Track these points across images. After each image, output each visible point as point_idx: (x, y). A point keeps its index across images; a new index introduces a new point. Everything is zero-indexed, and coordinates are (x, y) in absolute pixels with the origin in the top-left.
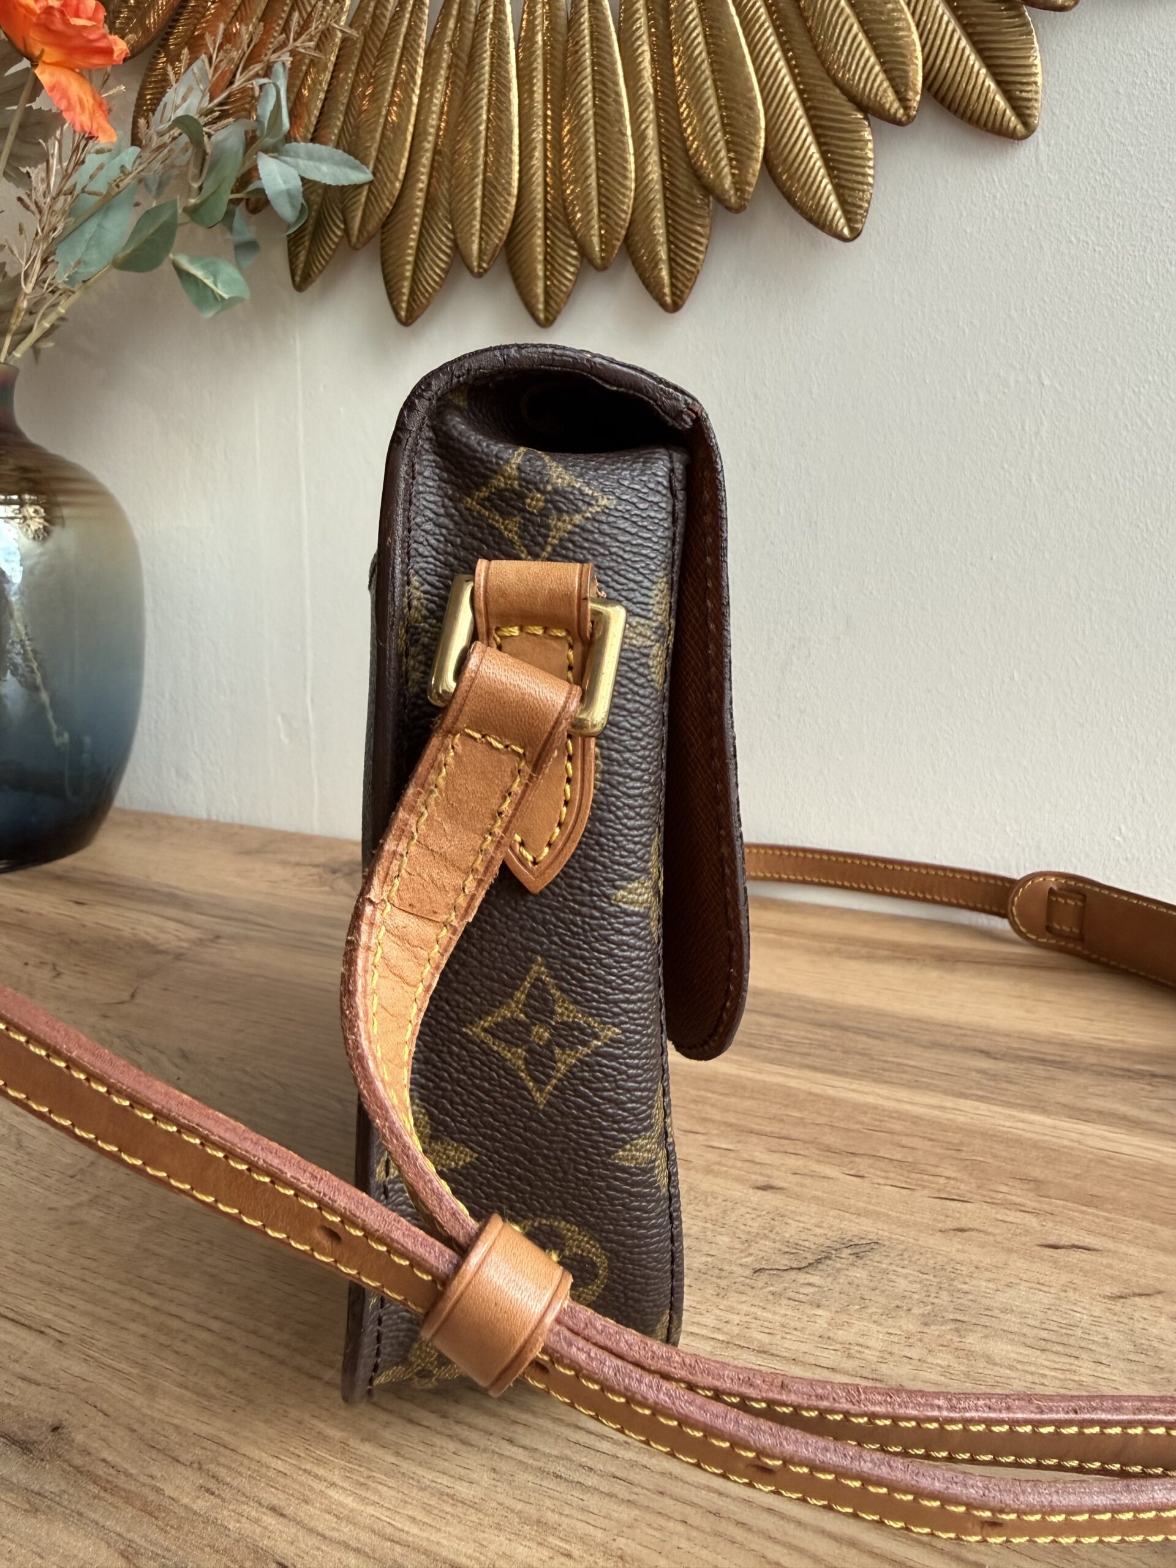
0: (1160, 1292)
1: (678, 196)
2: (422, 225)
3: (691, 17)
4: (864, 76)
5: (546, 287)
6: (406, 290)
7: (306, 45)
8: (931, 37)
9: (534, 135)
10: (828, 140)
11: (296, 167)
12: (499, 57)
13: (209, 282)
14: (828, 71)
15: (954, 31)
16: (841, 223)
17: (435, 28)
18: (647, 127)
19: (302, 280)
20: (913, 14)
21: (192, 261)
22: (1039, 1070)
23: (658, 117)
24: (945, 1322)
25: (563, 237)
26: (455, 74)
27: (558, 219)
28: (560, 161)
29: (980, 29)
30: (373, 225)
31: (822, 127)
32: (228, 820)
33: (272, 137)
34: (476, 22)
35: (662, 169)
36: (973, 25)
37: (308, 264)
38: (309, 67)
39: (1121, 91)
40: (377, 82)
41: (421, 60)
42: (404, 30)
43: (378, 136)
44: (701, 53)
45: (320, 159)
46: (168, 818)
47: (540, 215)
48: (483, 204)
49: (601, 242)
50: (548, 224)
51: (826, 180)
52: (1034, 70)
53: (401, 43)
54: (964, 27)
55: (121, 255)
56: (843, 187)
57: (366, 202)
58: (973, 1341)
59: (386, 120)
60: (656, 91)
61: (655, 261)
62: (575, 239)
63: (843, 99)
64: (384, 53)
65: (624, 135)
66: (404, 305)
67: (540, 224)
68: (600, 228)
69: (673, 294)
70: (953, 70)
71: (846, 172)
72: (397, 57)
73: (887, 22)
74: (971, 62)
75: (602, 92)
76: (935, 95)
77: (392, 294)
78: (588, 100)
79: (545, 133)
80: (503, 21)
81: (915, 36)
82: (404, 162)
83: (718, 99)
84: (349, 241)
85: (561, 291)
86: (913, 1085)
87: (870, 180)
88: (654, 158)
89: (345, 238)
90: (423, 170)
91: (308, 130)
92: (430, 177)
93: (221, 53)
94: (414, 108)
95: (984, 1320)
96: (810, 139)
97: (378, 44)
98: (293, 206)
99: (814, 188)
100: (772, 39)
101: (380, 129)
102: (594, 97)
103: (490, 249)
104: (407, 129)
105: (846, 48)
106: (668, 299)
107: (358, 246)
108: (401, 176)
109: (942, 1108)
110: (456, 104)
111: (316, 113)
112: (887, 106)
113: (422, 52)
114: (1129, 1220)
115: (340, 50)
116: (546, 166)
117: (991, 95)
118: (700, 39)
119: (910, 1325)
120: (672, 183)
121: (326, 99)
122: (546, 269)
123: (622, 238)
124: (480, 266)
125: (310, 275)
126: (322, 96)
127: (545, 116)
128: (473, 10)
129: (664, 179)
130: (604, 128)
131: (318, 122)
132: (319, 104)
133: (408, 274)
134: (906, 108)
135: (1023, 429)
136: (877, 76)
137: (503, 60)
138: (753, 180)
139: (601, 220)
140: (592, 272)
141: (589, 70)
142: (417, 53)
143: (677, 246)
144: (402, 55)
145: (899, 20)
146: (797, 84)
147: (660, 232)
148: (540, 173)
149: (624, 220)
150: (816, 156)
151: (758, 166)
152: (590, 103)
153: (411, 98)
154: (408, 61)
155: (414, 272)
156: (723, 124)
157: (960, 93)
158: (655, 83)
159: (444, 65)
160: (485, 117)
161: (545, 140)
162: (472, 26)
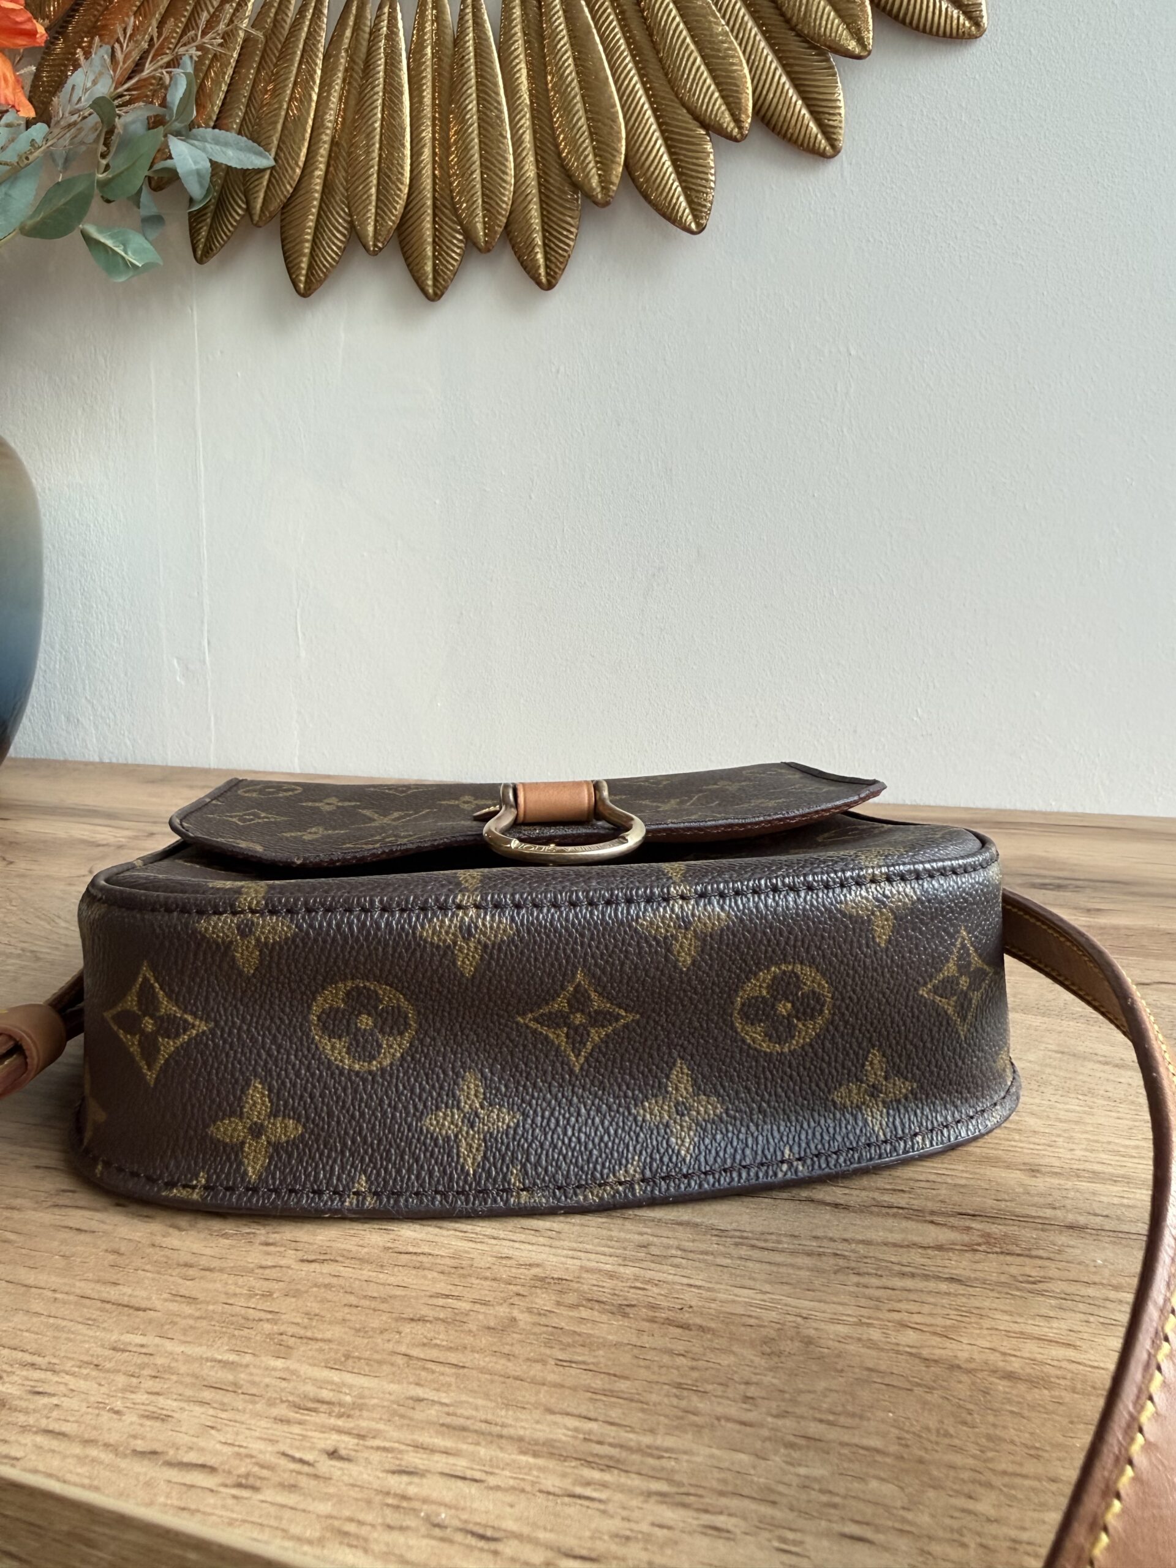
1: (552, 192)
2: (320, 207)
3: (562, 43)
4: (706, 100)
5: (435, 265)
6: (304, 265)
7: (212, 41)
8: (759, 72)
9: (424, 134)
10: (677, 150)
11: (204, 150)
12: (392, 64)
13: (119, 250)
14: (677, 95)
15: (776, 69)
16: (689, 218)
17: (333, 36)
18: (524, 132)
19: (203, 252)
20: (744, 52)
21: (100, 232)
23: (533, 124)
25: (449, 223)
26: (351, 76)
27: (445, 206)
28: (448, 158)
29: (797, 69)
30: (275, 206)
31: (672, 139)
32: (122, 761)
33: (181, 122)
34: (371, 34)
35: (538, 168)
36: (791, 65)
37: (209, 239)
38: (212, 61)
39: (904, 124)
40: (278, 79)
41: (320, 62)
42: (304, 35)
43: (279, 127)
44: (571, 73)
45: (226, 144)
46: (65, 762)
47: (429, 203)
48: (378, 191)
49: (485, 228)
50: (437, 211)
51: (676, 184)
52: (838, 104)
53: (301, 46)
54: (784, 66)
55: (30, 223)
56: (691, 189)
57: (268, 185)
59: (287, 113)
60: (531, 101)
61: (531, 246)
62: (461, 224)
63: (688, 118)
64: (285, 54)
65: (505, 137)
66: (303, 278)
67: (430, 211)
68: (484, 216)
69: (547, 274)
70: (775, 100)
71: (692, 177)
72: (298, 58)
73: (724, 58)
74: (790, 94)
75: (485, 100)
76: (763, 118)
77: (291, 268)
78: (473, 106)
79: (434, 132)
80: (397, 34)
81: (746, 71)
82: (304, 150)
83: (586, 111)
84: (252, 220)
85: (448, 269)
87: (712, 185)
88: (531, 158)
89: (247, 218)
90: (321, 159)
91: (210, 118)
92: (328, 165)
93: (131, 44)
94: (314, 105)
96: (663, 149)
97: (280, 46)
99: (667, 190)
100: (630, 65)
101: (281, 121)
102: (478, 104)
103: (384, 232)
104: (307, 122)
105: (691, 77)
106: (544, 280)
107: (260, 224)
108: (301, 164)
110: (352, 102)
111: (219, 103)
112: (725, 125)
113: (321, 56)
115: (242, 48)
116: (434, 162)
117: (806, 122)
118: (570, 61)
120: (546, 180)
121: (228, 92)
122: (434, 250)
123: (503, 225)
124: (375, 245)
125: (212, 249)
126: (224, 88)
127: (434, 118)
128: (368, 23)
129: (539, 176)
130: (486, 130)
131: (220, 112)
132: (222, 95)
133: (307, 251)
134: (740, 128)
135: (836, 390)
136: (716, 100)
137: (396, 67)
138: (616, 181)
139: (484, 209)
140: (475, 252)
141: (473, 81)
142: (317, 56)
143: (550, 234)
144: (302, 56)
145: (733, 57)
146: (651, 104)
147: (536, 222)
148: (429, 166)
149: (505, 210)
150: (668, 163)
151: (620, 169)
152: (475, 109)
153: (310, 95)
154: (308, 62)
155: (312, 249)
156: (591, 134)
157: (782, 119)
158: (531, 95)
159: (341, 68)
160: (379, 115)
161: (434, 139)
162: (367, 36)
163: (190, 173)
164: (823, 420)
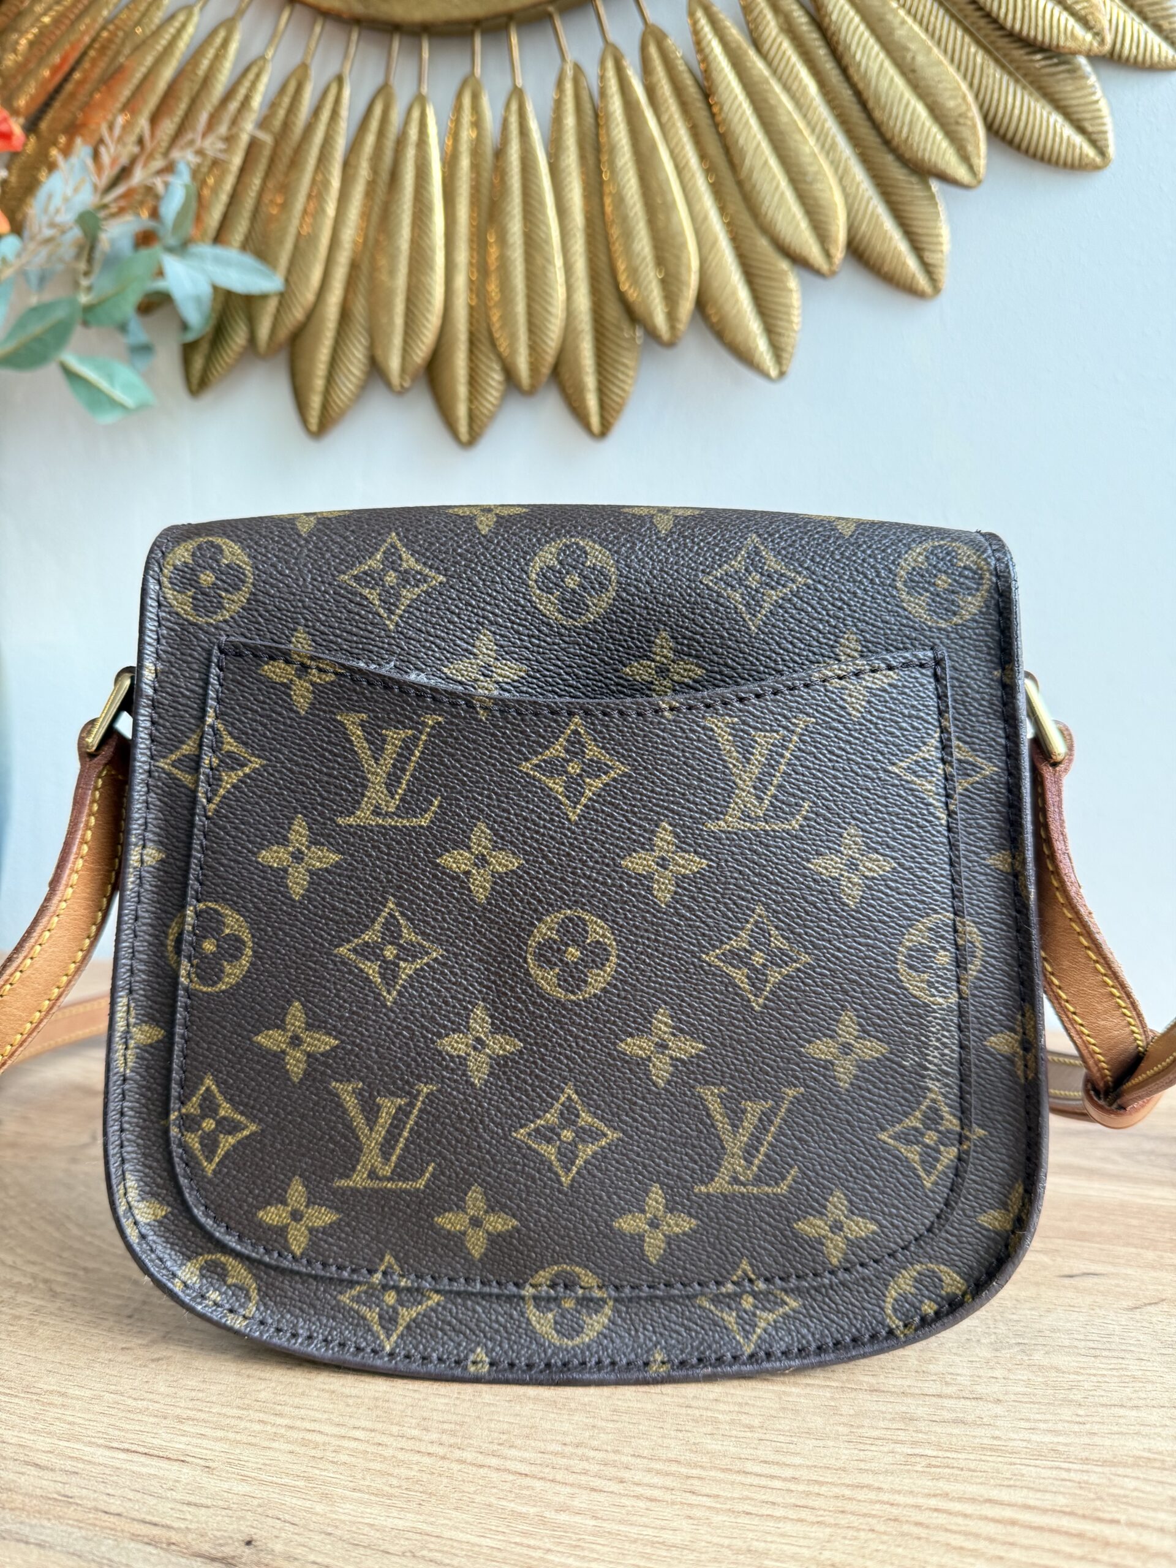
0: (1163, 1300)
1: (608, 329)
2: (336, 340)
5: (469, 410)
7: (212, 146)
9: (459, 258)
11: (203, 272)
12: (422, 179)
19: (198, 384)
26: (374, 191)
27: (482, 343)
30: (283, 334)
33: (176, 238)
35: (592, 302)
38: (211, 167)
40: (287, 191)
41: (337, 172)
42: (318, 141)
43: (290, 247)
45: (230, 265)
48: (405, 323)
49: (530, 369)
50: (473, 348)
57: (275, 313)
59: (298, 230)
61: (583, 390)
63: (769, 251)
64: (297, 163)
67: (464, 347)
68: (529, 355)
69: (601, 423)
72: (310, 168)
78: (517, 229)
79: (470, 257)
80: (427, 141)
82: (318, 274)
84: (256, 351)
85: (485, 414)
89: (251, 348)
90: (338, 283)
91: (209, 234)
92: (345, 291)
94: (329, 223)
98: (200, 309)
101: (291, 239)
103: (411, 371)
104: (320, 242)
106: (596, 428)
107: (266, 355)
108: (315, 289)
110: (374, 221)
111: (218, 217)
113: (338, 165)
116: (470, 291)
121: (229, 203)
122: (469, 393)
123: (551, 366)
124: (401, 385)
125: (207, 382)
126: (226, 199)
129: (593, 311)
131: (221, 226)
132: (223, 206)
137: (426, 182)
138: (685, 319)
139: (529, 348)
140: (517, 394)
142: (333, 166)
143: (605, 377)
144: (316, 166)
146: (728, 232)
147: (589, 365)
148: (464, 296)
149: (553, 349)
151: (690, 305)
153: (326, 212)
154: (321, 172)
155: (326, 387)
159: (362, 181)
160: (407, 237)
161: (470, 264)
162: (392, 145)
163: (188, 299)
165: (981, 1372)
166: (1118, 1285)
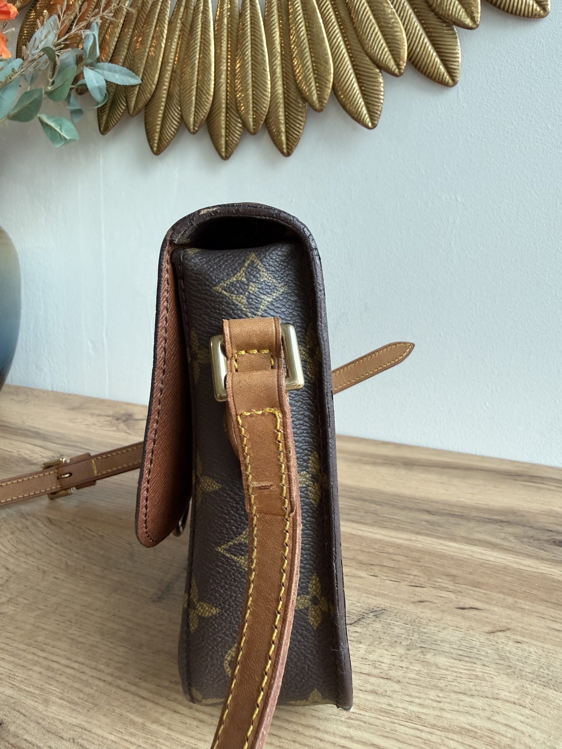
0: (509, 629)
1: (291, 102)
2: (166, 107)
3: (299, 17)
4: (380, 52)
5: (226, 141)
6: (157, 138)
7: (108, 15)
8: (411, 36)
9: (222, 67)
10: (363, 81)
11: (103, 75)
12: (205, 28)
13: (58, 129)
14: (363, 48)
15: (422, 34)
16: (368, 120)
17: (174, 11)
18: (277, 68)
19: (104, 129)
20: (403, 24)
21: (49, 118)
22: (452, 520)
23: (282, 63)
24: (417, 648)
25: (235, 117)
26: (183, 34)
27: (232, 108)
28: (234, 81)
29: (433, 34)
30: (141, 105)
31: (360, 74)
32: (62, 391)
33: (91, 59)
34: (194, 10)
35: (284, 88)
36: (431, 32)
37: (107, 122)
38: (109, 25)
39: (496, 68)
40: (144, 35)
41: (166, 26)
42: (158, 10)
43: (144, 62)
44: (303, 35)
45: (115, 72)
46: (32, 390)
47: (224, 106)
48: (196, 99)
49: (254, 121)
50: (228, 111)
51: (361, 100)
52: (458, 56)
53: (156, 17)
54: (427, 33)
55: (12, 113)
56: (369, 103)
57: (138, 94)
58: (429, 657)
59: (148, 54)
60: (282, 51)
61: (279, 132)
62: (241, 118)
63: (370, 62)
64: (148, 21)
65: (266, 71)
66: (156, 145)
67: (224, 110)
68: (253, 115)
69: (287, 148)
70: (421, 53)
71: (370, 96)
72: (154, 24)
73: (391, 28)
74: (429, 49)
75: (255, 49)
76: (413, 63)
77: (150, 139)
78: (249, 52)
79: (227, 66)
80: (208, 11)
81: (404, 35)
82: (157, 76)
83: (311, 57)
84: (129, 112)
85: (233, 143)
86: (397, 529)
87: (382, 101)
88: (280, 83)
89: (127, 111)
90: (166, 80)
91: (108, 56)
92: (170, 83)
93: (65, 15)
94: (163, 50)
95: (434, 647)
96: (354, 80)
97: (145, 17)
98: (101, 94)
99: (356, 103)
100: (338, 31)
101: (145, 58)
102: (252, 51)
103: (199, 121)
104: (158, 60)
105: (372, 39)
106: (285, 151)
107: (133, 115)
108: (155, 82)
109: (410, 540)
110: (183, 49)
111: (113, 48)
112: (391, 67)
113: (167, 22)
114: (494, 594)
115: (125, 17)
116: (227, 83)
117: (438, 66)
118: (303, 28)
119: (401, 650)
120: (288, 95)
121: (118, 41)
122: (226, 132)
123: (263, 120)
124: (194, 129)
125: (108, 127)
126: (116, 39)
127: (227, 58)
128: (193, 4)
129: (284, 93)
130: (256, 66)
131: (113, 52)
132: (114, 43)
133: (158, 130)
134: (399, 69)
135: (448, 220)
136: (386, 53)
137: (207, 29)
138: (327, 97)
139: (254, 111)
140: (248, 135)
141: (249, 38)
142: (165, 23)
143: (290, 126)
144: (157, 23)
145: (397, 27)
146: (349, 53)
147: (282, 118)
148: (224, 85)
149: (265, 111)
150: (357, 88)
151: (329, 91)
152: (250, 54)
153: (161, 44)
154: (160, 26)
155: (161, 129)
156: (314, 70)
157: (424, 63)
158: (281, 47)
159: (178, 29)
160: (198, 56)
161: (227, 70)
162: (192, 12)
163: (95, 88)
164: (440, 237)
165: (396, 663)
166: (487, 617)
